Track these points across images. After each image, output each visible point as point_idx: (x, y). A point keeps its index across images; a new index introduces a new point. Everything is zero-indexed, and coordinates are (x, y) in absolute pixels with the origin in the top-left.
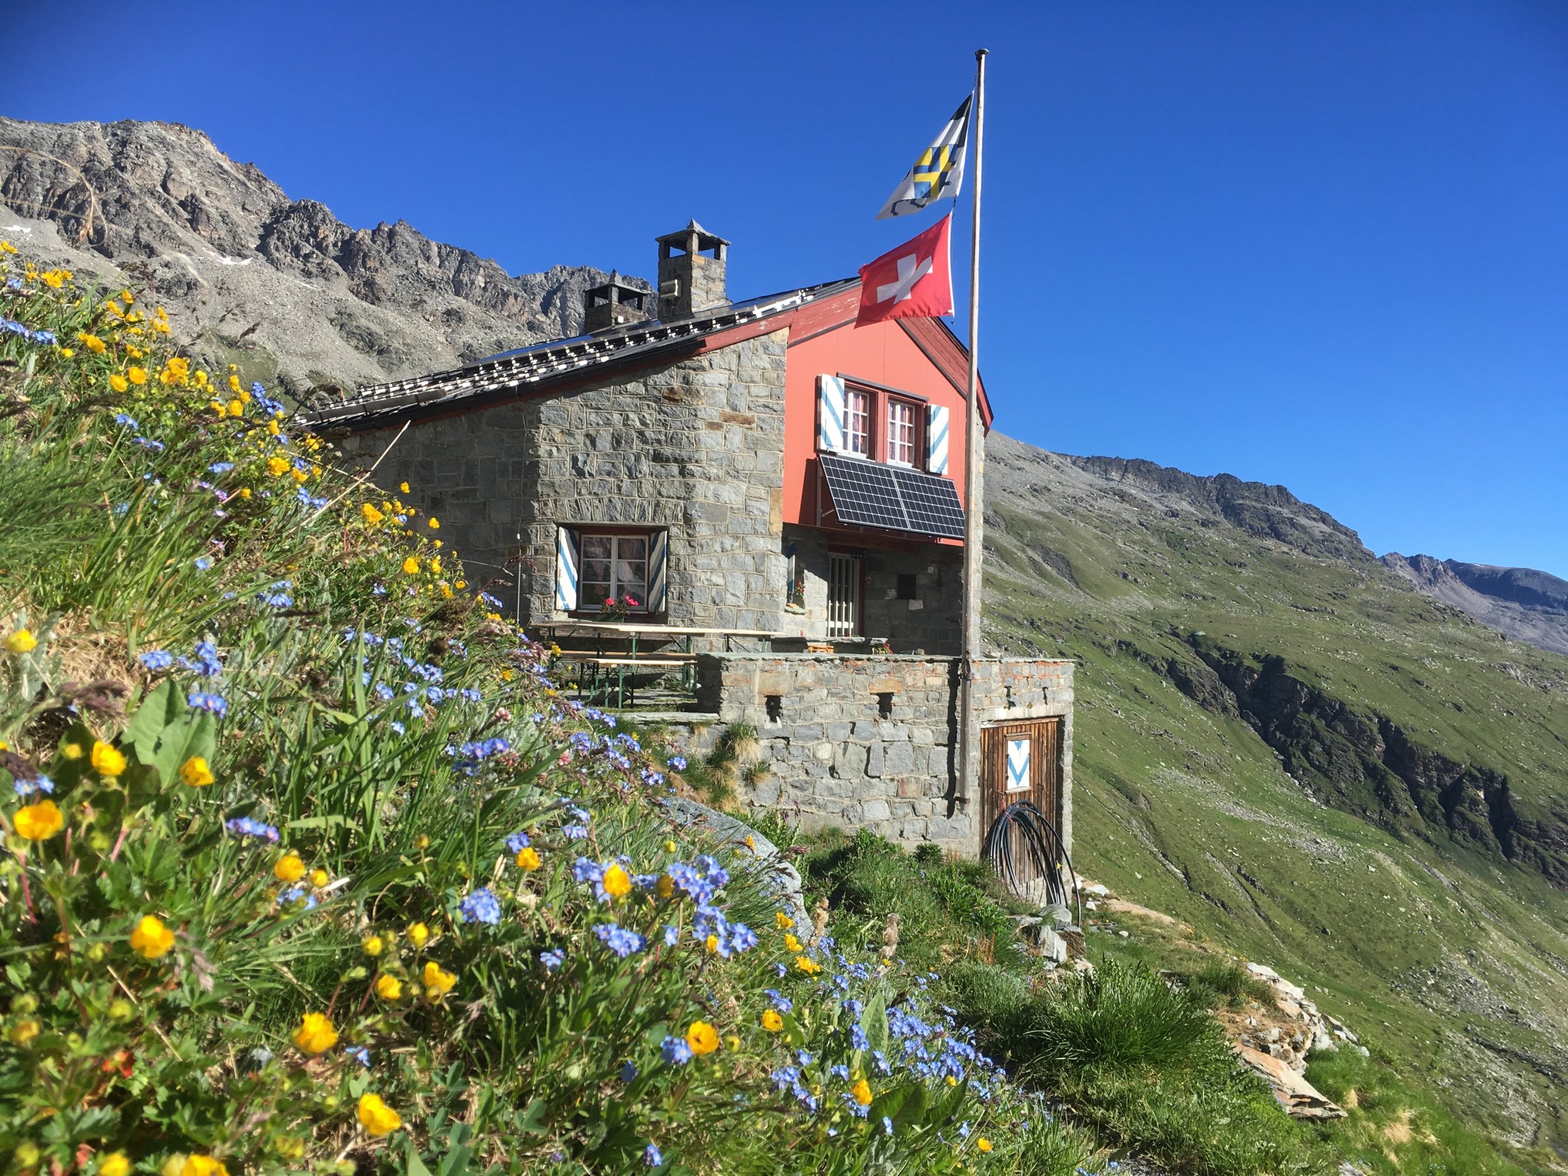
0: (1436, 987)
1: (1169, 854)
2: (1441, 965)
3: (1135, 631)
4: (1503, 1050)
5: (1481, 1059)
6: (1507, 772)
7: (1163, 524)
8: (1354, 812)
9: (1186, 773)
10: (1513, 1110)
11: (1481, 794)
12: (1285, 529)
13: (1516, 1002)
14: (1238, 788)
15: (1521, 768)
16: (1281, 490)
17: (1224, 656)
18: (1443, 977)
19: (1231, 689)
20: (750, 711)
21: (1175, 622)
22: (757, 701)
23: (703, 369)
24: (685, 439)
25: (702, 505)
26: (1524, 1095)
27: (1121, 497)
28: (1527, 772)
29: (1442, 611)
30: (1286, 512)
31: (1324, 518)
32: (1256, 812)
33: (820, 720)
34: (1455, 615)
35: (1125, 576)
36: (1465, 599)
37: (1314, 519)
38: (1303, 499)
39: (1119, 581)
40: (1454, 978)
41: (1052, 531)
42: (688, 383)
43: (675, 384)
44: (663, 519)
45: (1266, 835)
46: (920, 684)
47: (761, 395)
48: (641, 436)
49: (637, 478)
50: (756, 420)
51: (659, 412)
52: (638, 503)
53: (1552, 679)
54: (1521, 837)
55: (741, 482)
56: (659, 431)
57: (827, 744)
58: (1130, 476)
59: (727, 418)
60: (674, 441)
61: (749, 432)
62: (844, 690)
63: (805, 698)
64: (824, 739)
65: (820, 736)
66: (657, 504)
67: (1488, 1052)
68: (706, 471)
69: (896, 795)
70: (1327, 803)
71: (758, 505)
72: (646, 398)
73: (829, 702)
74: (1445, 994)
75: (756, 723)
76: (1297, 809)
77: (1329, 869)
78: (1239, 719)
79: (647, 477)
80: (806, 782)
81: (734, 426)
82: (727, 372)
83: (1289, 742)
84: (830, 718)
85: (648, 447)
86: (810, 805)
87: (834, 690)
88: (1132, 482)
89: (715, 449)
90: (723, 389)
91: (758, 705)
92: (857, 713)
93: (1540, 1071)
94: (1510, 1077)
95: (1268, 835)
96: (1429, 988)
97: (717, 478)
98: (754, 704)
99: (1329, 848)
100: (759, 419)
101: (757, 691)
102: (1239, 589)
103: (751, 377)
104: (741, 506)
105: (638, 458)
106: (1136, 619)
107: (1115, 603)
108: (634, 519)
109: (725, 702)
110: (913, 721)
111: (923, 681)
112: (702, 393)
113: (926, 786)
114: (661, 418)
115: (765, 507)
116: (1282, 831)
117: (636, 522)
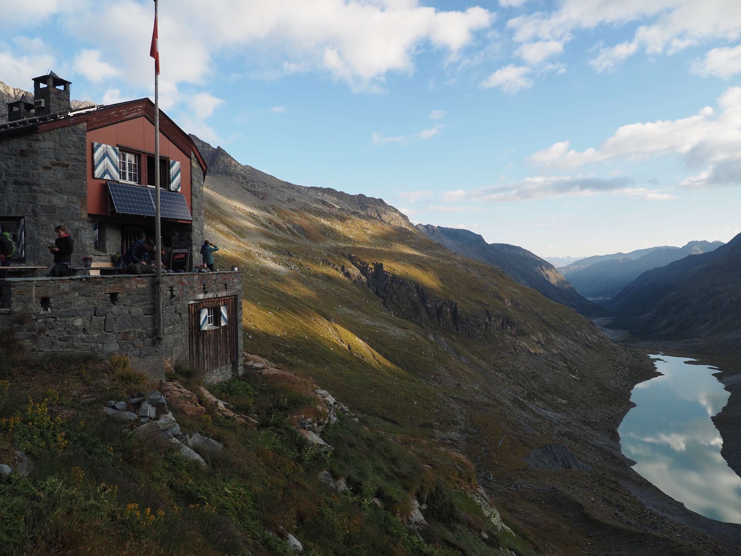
0: (434, 379)
1: (343, 340)
2: (436, 371)
3: (329, 255)
4: (456, 398)
5: (448, 402)
6: (457, 301)
7: (339, 213)
8: (407, 319)
9: (349, 309)
10: (458, 418)
11: (449, 310)
13: (460, 381)
14: (368, 313)
15: (461, 300)
16: (381, 200)
17: (362, 263)
18: (437, 375)
19: (365, 276)
20: (30, 305)
21: (344, 251)
22: (34, 301)
23: (39, 141)
24: (31, 174)
25: (42, 206)
26: (462, 412)
27: (323, 203)
28: (463, 301)
29: (436, 245)
30: (383, 209)
31: (396, 211)
32: (374, 322)
33: (74, 308)
34: (440, 246)
35: (325, 234)
36: (443, 240)
37: (393, 211)
38: (389, 204)
39: (322, 236)
40: (440, 375)
41: (296, 216)
42: (31, 147)
43: (24, 147)
44: (21, 213)
45: (377, 330)
46: (134, 288)
47: (73, 153)
48: (6, 173)
49: (6, 193)
50: (70, 165)
51: (16, 161)
52: (7, 204)
53: (471, 268)
54: (461, 324)
55: (64, 195)
56: (17, 170)
57: (80, 319)
58: (326, 194)
59: (54, 164)
60: (25, 175)
61: (67, 171)
62: (89, 293)
63: (65, 298)
64: (78, 317)
65: (75, 315)
66: (17, 206)
67: (451, 399)
68: (43, 190)
69: (122, 339)
70: (398, 316)
71: (74, 206)
72: (8, 154)
73: (80, 299)
74: (437, 381)
75: (35, 312)
76: (388, 319)
77: (399, 341)
78: (367, 287)
79: (11, 192)
80: (68, 337)
81: (59, 168)
82: (53, 142)
83: (385, 295)
84: (81, 306)
85: (11, 178)
86: (71, 348)
87: (82, 293)
88: (327, 197)
89: (48, 179)
90: (51, 150)
91: (36, 303)
92: (97, 303)
93: (467, 404)
94: (457, 407)
95: (378, 330)
96: (432, 379)
97: (50, 193)
98: (32, 302)
99: (399, 333)
100: (72, 165)
101: (34, 296)
102: (367, 238)
103: (67, 145)
104: (64, 206)
105: (5, 183)
106: (329, 251)
107: (321, 244)
108: (5, 213)
109: (14, 303)
110: (131, 305)
111: (135, 286)
112: (39, 152)
113: (140, 334)
114: (17, 164)
115: (77, 207)
116: (383, 328)
117: (6, 215)
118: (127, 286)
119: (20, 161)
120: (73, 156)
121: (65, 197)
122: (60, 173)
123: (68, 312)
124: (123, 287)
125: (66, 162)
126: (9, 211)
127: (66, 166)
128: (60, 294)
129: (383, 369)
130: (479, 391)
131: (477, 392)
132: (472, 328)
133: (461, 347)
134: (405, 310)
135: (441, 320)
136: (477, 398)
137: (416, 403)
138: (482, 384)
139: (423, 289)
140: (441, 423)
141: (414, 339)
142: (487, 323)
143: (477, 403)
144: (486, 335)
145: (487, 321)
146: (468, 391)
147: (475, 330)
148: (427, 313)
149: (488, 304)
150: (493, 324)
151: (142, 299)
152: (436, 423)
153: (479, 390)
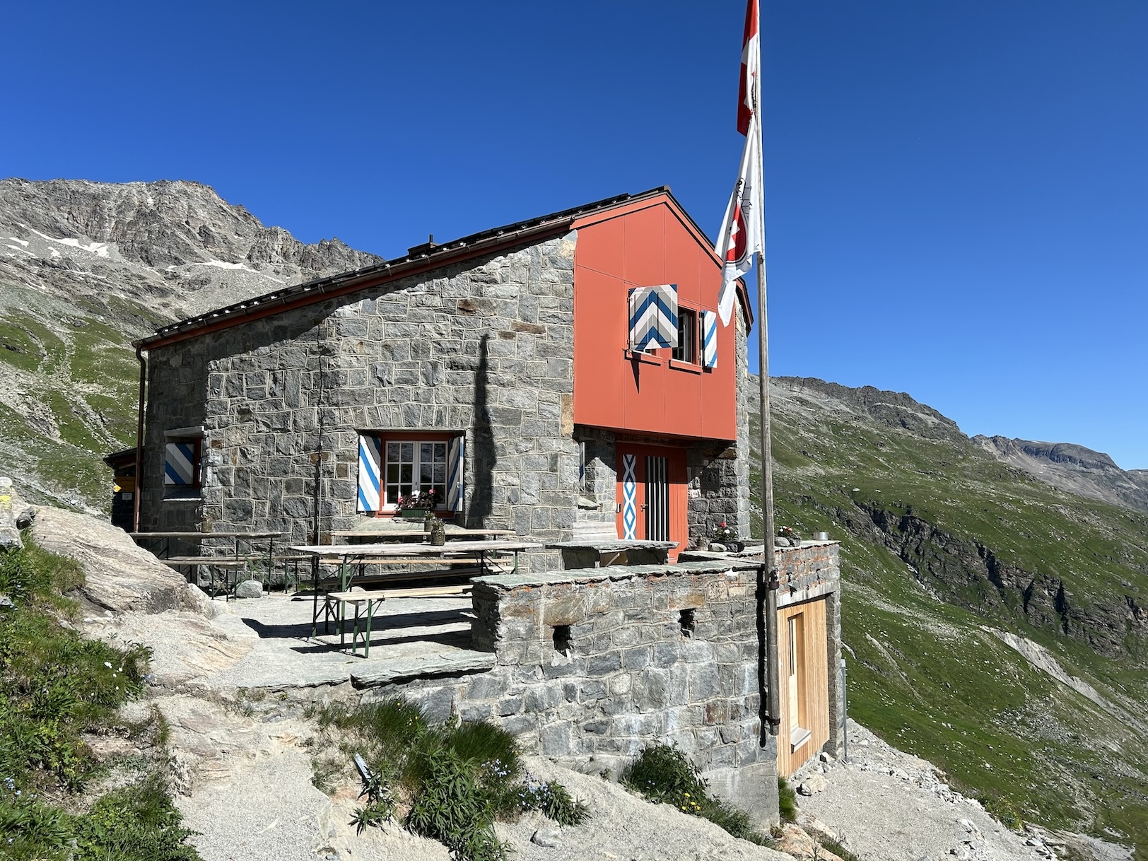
0: (1022, 722)
2: (1025, 707)
4: (1070, 764)
5: (1056, 771)
6: (1063, 577)
7: (830, 419)
8: (962, 605)
10: (1079, 805)
11: (1046, 592)
12: (910, 421)
13: (1078, 732)
14: (886, 591)
15: (1072, 575)
16: (905, 396)
17: (873, 504)
18: (1028, 715)
20: (535, 647)
21: (840, 483)
22: (542, 633)
23: (495, 282)
25: (496, 410)
26: (1086, 794)
27: (801, 402)
28: (1076, 577)
29: (1014, 472)
30: (910, 411)
31: (935, 414)
32: (898, 607)
33: (616, 649)
34: (1023, 475)
35: (805, 454)
36: (1028, 464)
37: (927, 414)
38: (920, 401)
39: (800, 457)
40: (1034, 716)
42: (481, 295)
43: (469, 296)
44: (460, 423)
45: (905, 622)
46: (724, 596)
47: (551, 306)
48: (437, 345)
49: (434, 385)
50: (546, 329)
51: (454, 323)
52: (436, 408)
53: (1090, 515)
54: (1074, 620)
55: (534, 388)
56: (455, 341)
57: (625, 676)
58: (806, 388)
59: (520, 329)
60: (469, 350)
61: (541, 341)
62: (643, 610)
63: (599, 625)
64: (621, 671)
65: (616, 667)
66: (454, 410)
67: (1060, 766)
68: (500, 378)
69: (701, 723)
70: (944, 600)
71: (550, 408)
72: (441, 311)
73: (626, 626)
74: (1029, 726)
75: (542, 662)
76: (924, 604)
77: (947, 644)
78: (884, 546)
79: (444, 384)
80: (602, 723)
81: (525, 334)
82: (518, 285)
83: (917, 560)
84: (628, 644)
85: (444, 356)
86: (607, 750)
87: (631, 612)
88: (807, 392)
89: (509, 357)
90: (514, 301)
91: (544, 638)
92: (657, 636)
93: (1095, 777)
94: (1076, 784)
95: (907, 622)
96: (1017, 722)
97: (511, 384)
98: (538, 638)
99: (945, 630)
100: (549, 328)
101: (542, 622)
102: (881, 460)
103: (541, 289)
104: (534, 410)
105: (435, 366)
106: (814, 481)
107: (799, 471)
108: (432, 425)
109: (503, 640)
110: (718, 639)
111: (726, 591)
112: (495, 305)
113: (734, 709)
114: (456, 328)
115: (556, 410)
116: (916, 619)
117: (433, 428)
118: (712, 593)
119: (460, 323)
120: (552, 312)
121: (536, 392)
122: (528, 342)
123: (605, 659)
124: (702, 596)
125: (539, 324)
126: (440, 421)
127: (539, 331)
128: (591, 616)
129: (918, 695)
130: (1120, 755)
131: (1116, 756)
132: (1098, 629)
133: (1075, 664)
134: (956, 589)
135: (1031, 610)
136: (1116, 768)
137: (988, 765)
138: (1126, 742)
139: (991, 553)
140: (1042, 811)
141: (977, 644)
142: (1131, 621)
143: (1119, 780)
144: (1130, 646)
145: (1130, 617)
146: (1096, 752)
147: (1105, 633)
148: (1002, 596)
149: (1130, 584)
150: (1143, 624)
151: (738, 623)
152: (1033, 811)
153: (1120, 753)
